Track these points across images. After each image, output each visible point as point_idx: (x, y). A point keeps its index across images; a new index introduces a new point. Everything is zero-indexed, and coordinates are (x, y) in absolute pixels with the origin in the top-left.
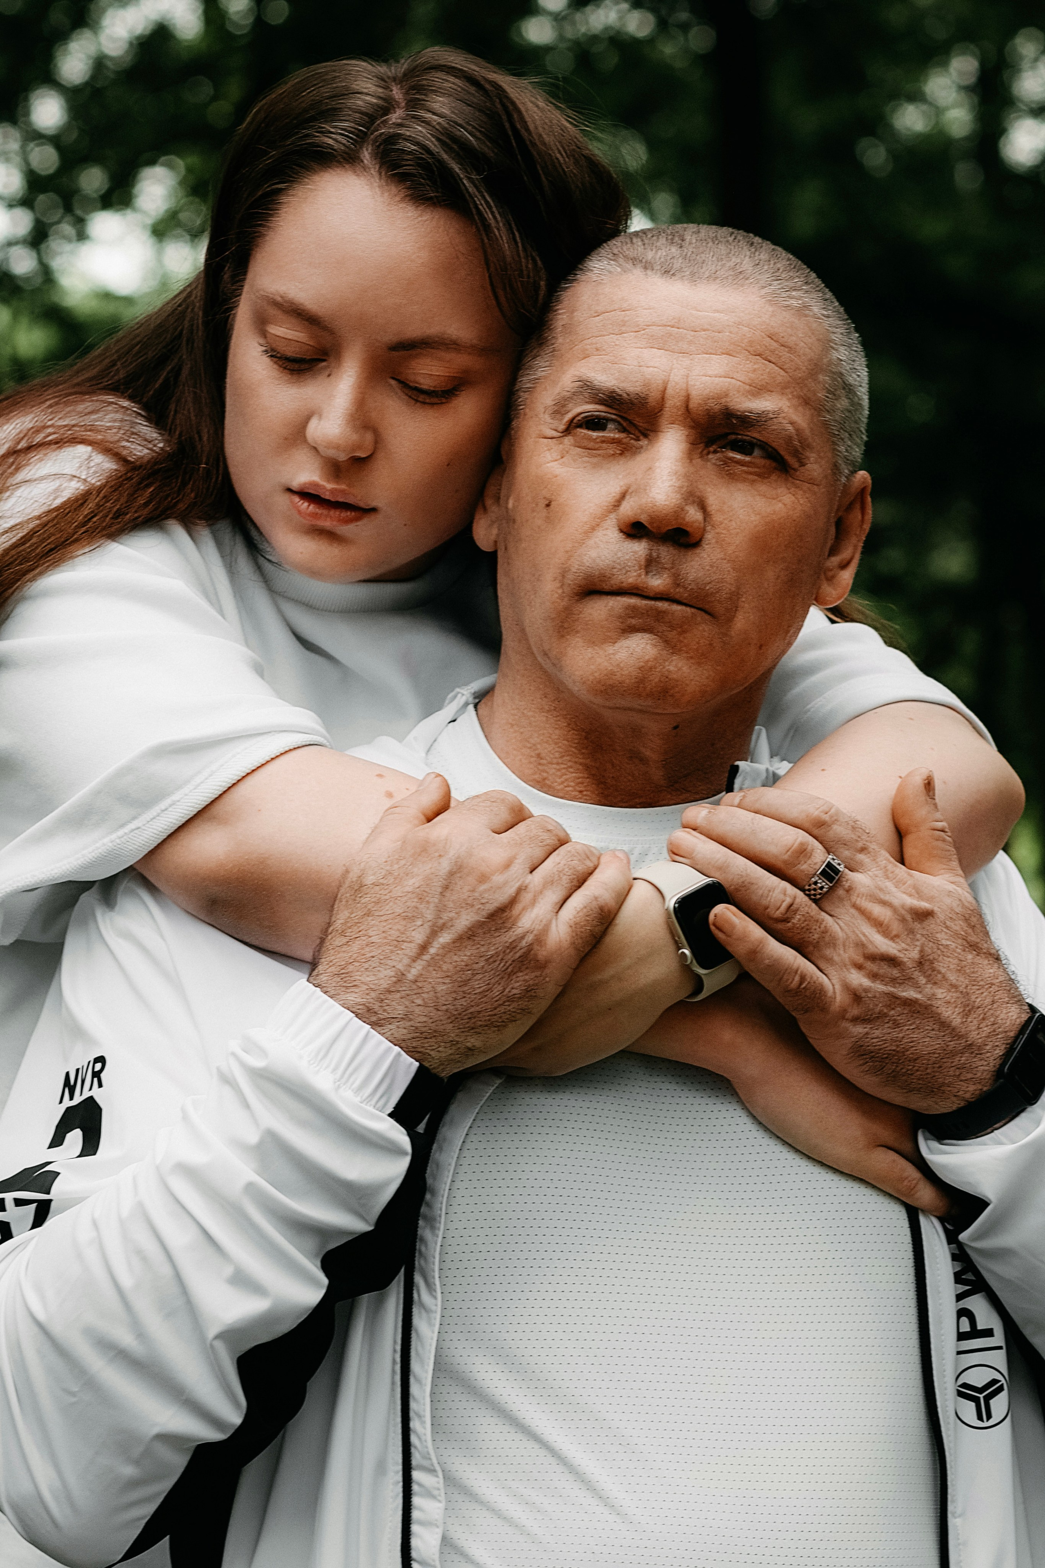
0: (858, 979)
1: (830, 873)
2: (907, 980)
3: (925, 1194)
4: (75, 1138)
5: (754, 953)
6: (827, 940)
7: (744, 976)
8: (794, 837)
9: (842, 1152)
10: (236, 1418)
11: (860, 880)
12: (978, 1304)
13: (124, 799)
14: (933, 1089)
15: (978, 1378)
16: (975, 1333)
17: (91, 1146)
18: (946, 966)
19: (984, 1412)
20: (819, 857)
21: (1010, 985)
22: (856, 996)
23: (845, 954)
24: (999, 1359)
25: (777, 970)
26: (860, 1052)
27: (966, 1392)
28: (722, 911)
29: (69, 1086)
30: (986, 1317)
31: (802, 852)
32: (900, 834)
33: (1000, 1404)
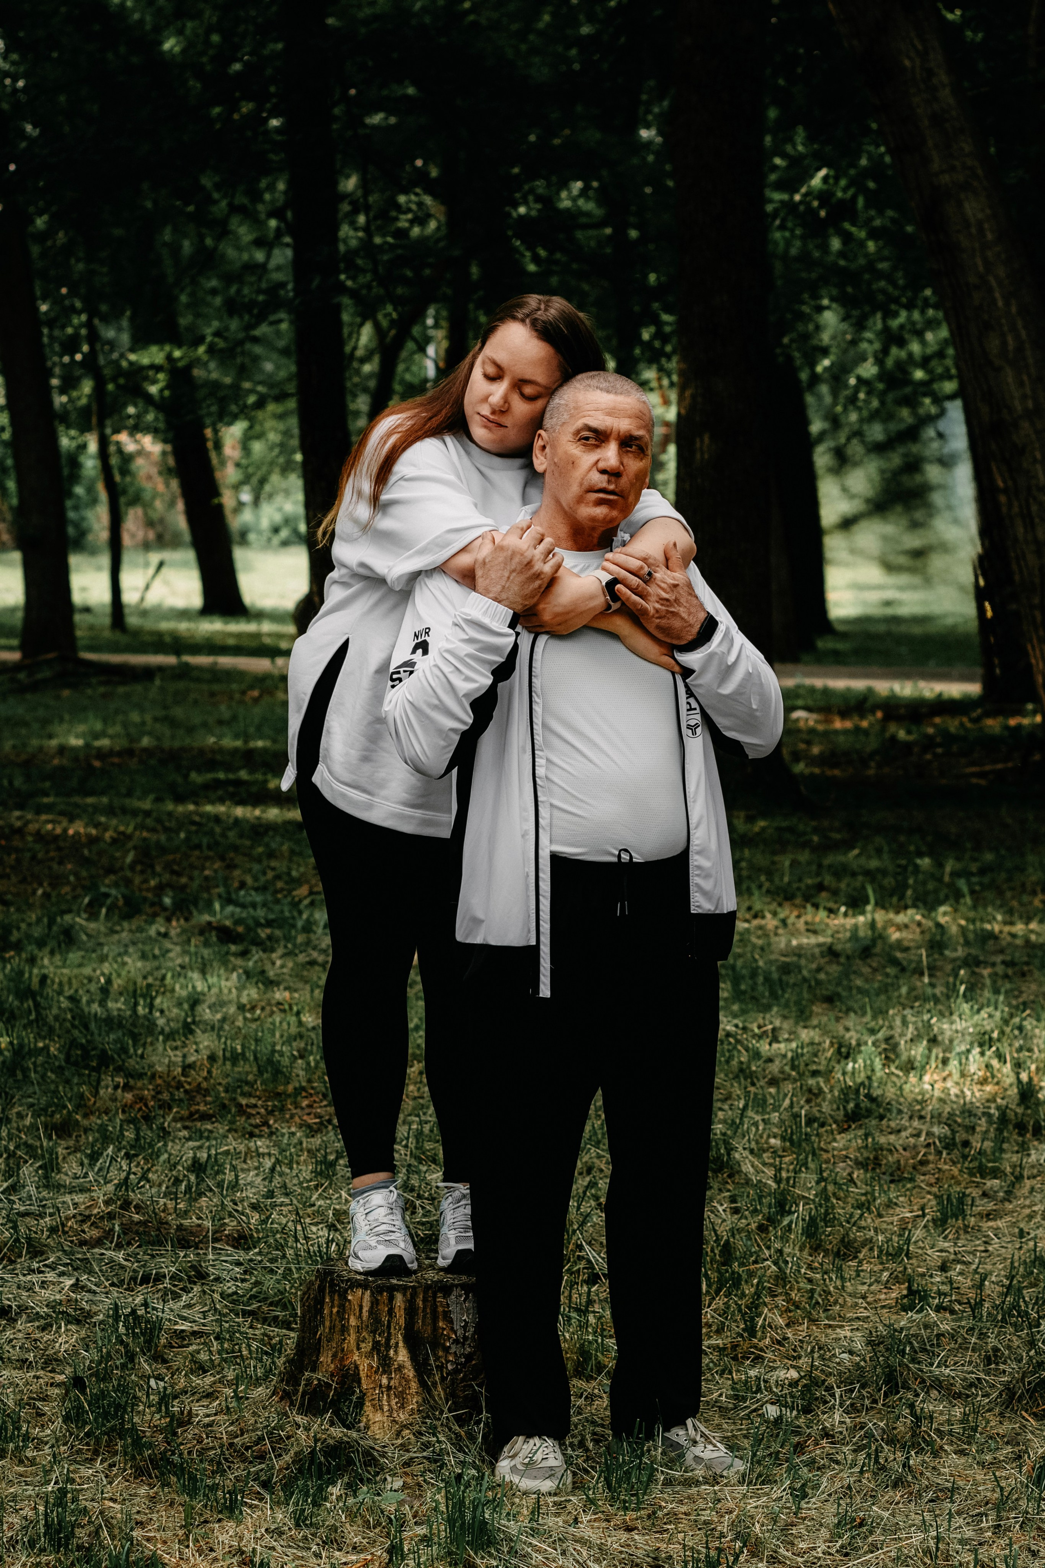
0: (658, 606)
1: (650, 574)
2: (671, 605)
3: (677, 669)
4: (420, 651)
5: (628, 599)
6: (648, 594)
7: (623, 604)
8: (639, 563)
9: (652, 657)
10: (471, 721)
11: (657, 575)
12: (692, 701)
13: (437, 545)
14: (679, 638)
15: (692, 723)
16: (691, 709)
17: (425, 652)
18: (683, 600)
19: (694, 733)
20: (646, 569)
21: (701, 605)
22: (657, 611)
23: (653, 598)
24: (698, 717)
25: (635, 604)
26: (659, 627)
27: (689, 727)
28: (619, 586)
29: (416, 636)
30: (694, 704)
31: (642, 568)
32: (667, 560)
33: (699, 730)
